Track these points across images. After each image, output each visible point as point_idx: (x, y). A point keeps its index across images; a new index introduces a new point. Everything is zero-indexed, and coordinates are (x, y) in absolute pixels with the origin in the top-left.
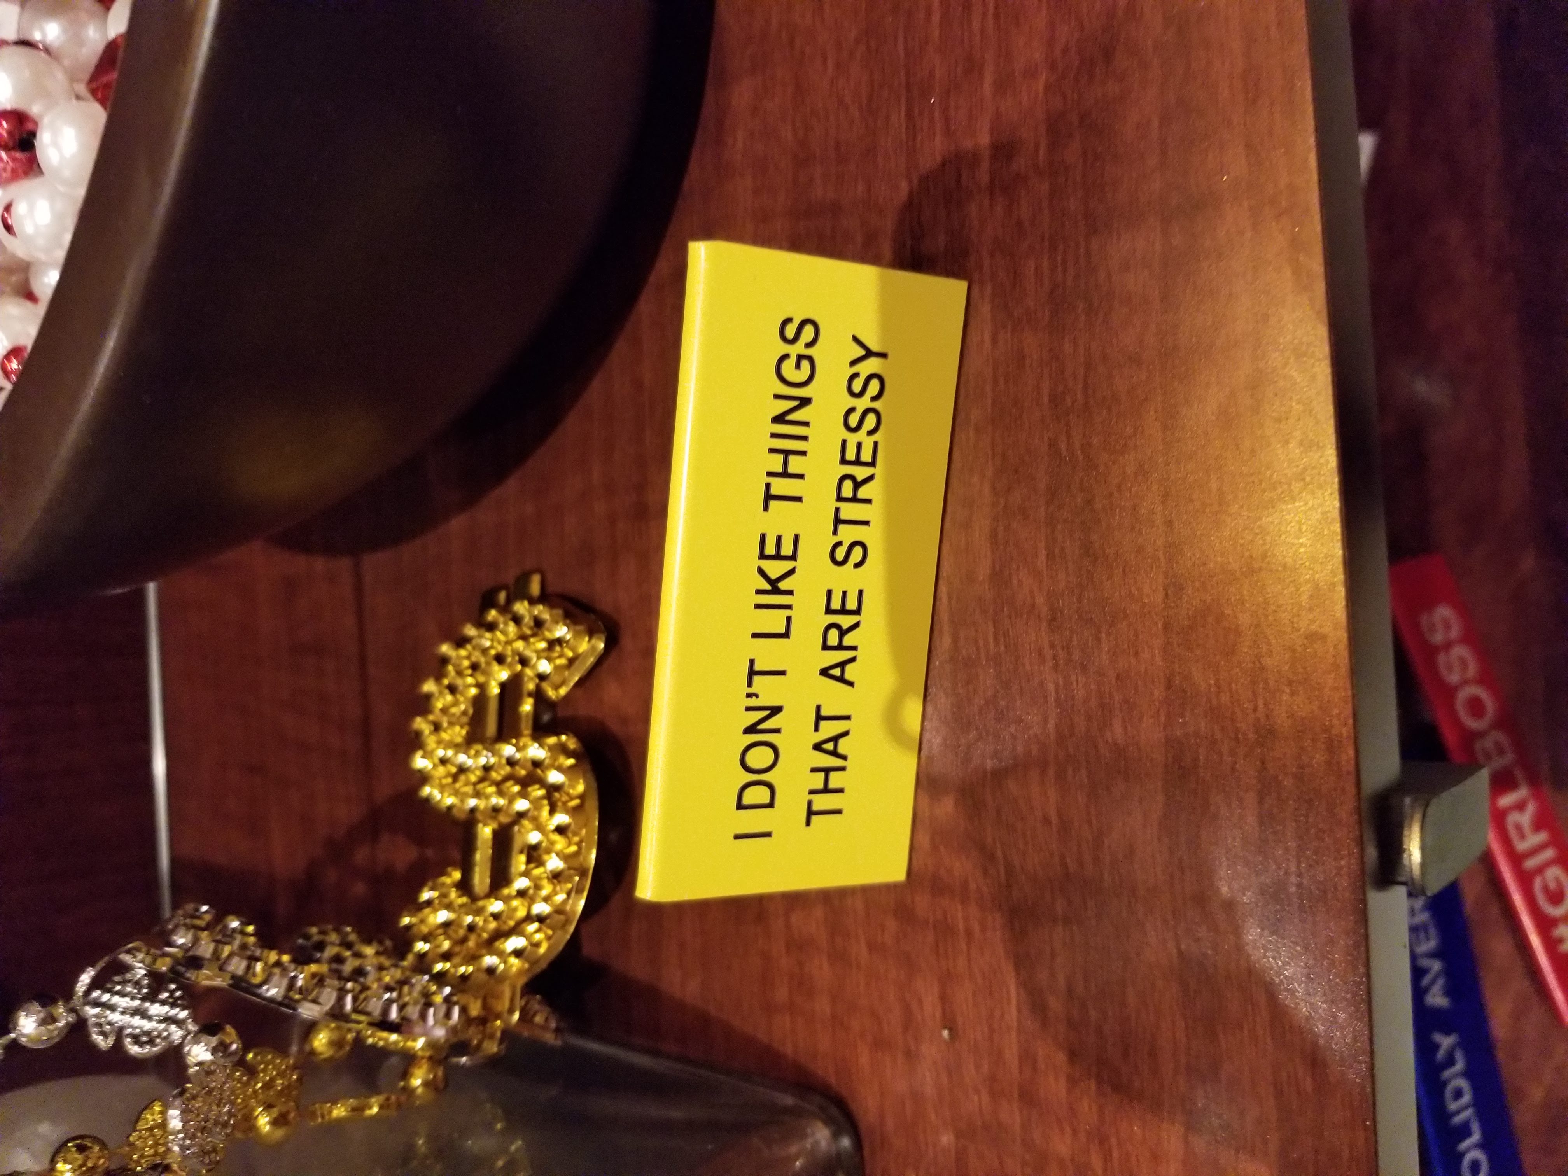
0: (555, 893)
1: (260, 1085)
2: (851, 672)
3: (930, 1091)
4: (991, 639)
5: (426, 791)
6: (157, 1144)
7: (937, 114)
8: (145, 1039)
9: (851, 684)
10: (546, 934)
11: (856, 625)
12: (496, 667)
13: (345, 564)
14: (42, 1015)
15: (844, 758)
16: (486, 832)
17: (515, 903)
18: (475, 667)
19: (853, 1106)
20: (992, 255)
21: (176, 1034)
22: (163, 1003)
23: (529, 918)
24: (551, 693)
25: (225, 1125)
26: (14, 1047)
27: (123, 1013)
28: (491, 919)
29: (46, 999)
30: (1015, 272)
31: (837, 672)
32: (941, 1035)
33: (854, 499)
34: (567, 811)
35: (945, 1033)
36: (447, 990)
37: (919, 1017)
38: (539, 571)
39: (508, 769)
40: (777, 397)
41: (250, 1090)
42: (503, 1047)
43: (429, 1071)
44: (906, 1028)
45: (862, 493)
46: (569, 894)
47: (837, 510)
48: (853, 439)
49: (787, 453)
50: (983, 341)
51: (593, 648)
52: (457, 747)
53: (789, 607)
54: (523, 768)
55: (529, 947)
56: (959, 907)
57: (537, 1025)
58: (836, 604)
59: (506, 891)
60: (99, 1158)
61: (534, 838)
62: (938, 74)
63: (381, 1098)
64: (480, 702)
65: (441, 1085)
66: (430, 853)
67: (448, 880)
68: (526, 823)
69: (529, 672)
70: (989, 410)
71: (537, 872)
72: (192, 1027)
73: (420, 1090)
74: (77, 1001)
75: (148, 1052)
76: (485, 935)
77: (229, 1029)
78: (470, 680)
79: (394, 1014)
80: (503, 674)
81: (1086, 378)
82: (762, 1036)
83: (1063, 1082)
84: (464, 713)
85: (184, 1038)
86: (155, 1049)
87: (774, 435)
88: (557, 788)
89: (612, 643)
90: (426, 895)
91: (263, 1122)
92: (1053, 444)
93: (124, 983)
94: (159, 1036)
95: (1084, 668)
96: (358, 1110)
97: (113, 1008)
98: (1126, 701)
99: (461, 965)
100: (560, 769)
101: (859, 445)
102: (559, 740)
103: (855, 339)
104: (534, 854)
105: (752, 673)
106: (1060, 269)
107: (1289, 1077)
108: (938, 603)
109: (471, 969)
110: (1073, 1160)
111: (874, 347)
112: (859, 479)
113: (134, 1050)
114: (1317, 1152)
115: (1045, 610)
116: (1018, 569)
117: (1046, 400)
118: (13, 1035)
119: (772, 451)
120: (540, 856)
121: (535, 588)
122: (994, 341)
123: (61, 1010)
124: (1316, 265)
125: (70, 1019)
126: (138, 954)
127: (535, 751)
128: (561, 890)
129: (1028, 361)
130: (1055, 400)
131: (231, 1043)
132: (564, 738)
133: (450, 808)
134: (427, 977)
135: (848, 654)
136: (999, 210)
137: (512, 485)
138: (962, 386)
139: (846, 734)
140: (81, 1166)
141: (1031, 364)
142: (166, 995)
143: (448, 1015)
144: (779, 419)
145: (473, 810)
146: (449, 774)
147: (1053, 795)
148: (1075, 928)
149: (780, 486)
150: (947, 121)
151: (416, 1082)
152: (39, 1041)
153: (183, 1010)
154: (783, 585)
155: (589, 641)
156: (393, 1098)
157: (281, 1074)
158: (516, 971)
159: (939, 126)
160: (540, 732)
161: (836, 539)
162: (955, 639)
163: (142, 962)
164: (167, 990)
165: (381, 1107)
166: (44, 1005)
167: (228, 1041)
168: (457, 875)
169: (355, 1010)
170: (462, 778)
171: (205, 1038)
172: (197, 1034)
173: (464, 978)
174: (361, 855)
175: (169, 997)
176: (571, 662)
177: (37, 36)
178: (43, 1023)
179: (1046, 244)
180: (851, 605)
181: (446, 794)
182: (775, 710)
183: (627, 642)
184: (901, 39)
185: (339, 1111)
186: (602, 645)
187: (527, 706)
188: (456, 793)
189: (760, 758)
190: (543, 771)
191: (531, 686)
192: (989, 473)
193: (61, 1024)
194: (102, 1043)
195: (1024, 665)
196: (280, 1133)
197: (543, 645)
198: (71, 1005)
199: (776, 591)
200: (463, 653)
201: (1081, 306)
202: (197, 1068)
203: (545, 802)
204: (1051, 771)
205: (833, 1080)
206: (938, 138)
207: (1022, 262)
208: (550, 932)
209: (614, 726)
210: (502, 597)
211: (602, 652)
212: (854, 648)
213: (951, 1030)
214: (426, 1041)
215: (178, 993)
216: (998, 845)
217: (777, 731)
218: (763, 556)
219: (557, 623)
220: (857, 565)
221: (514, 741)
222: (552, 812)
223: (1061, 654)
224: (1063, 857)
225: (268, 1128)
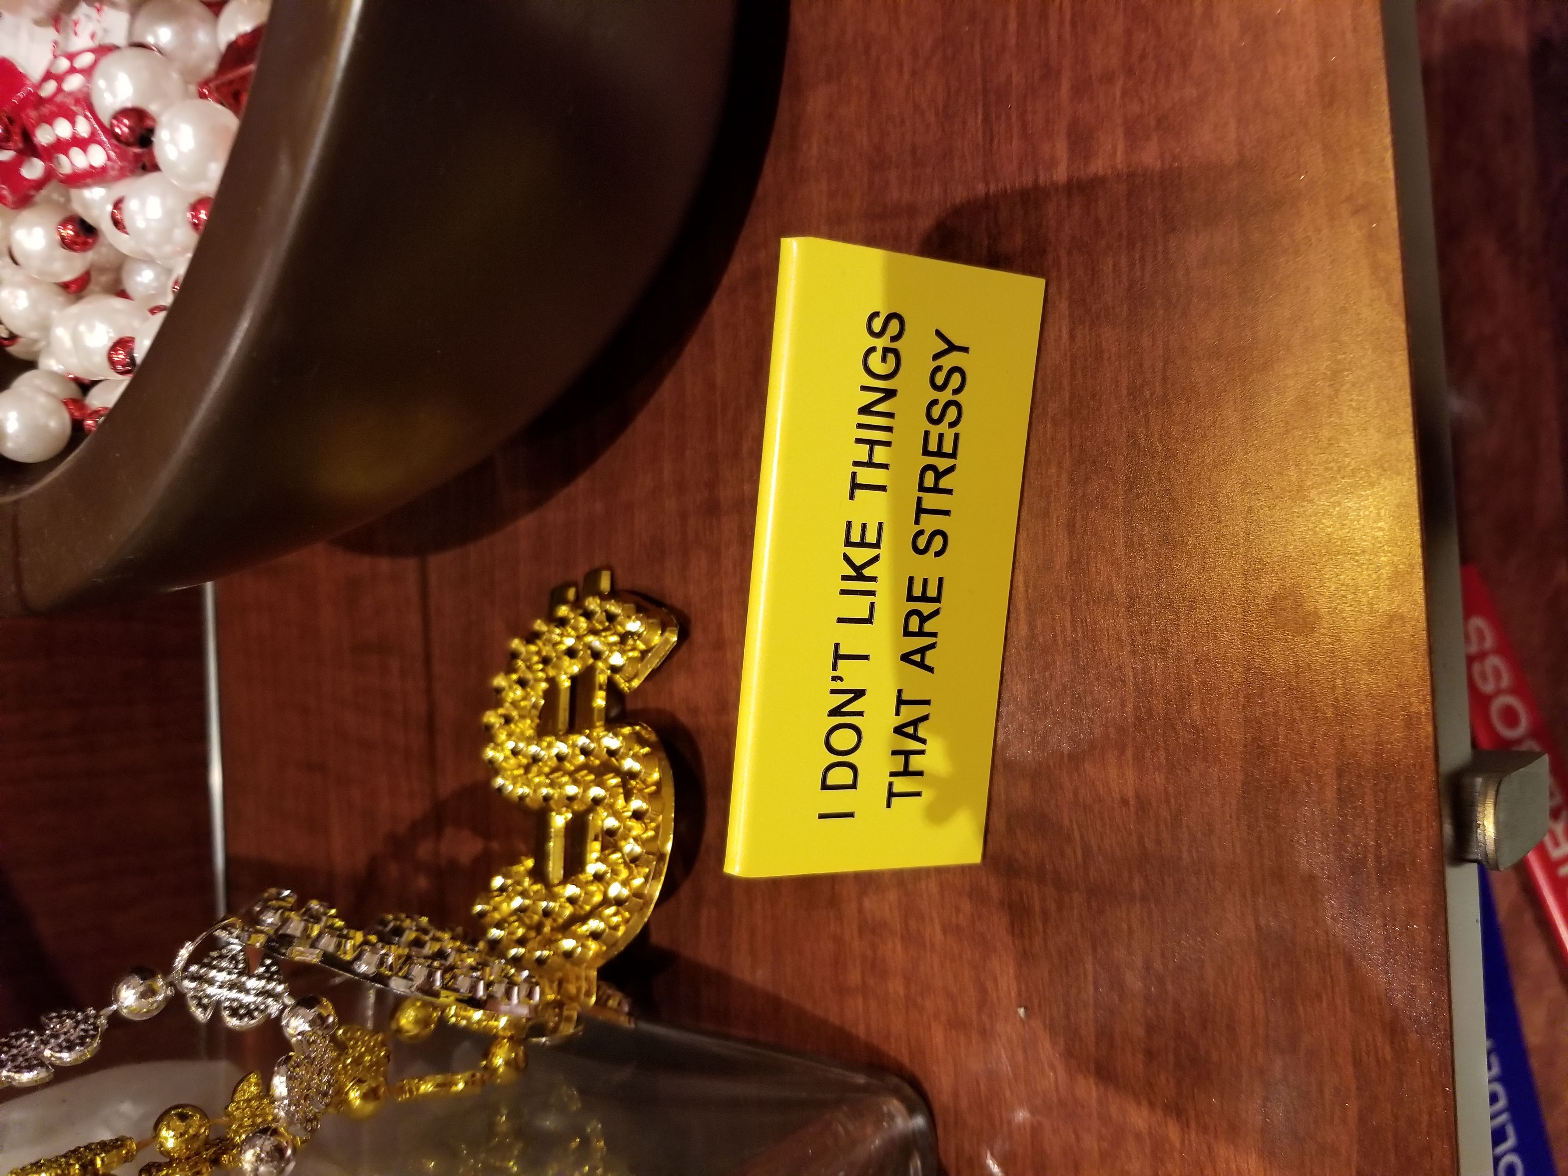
0: (631, 877)
1: (349, 1061)
2: (931, 658)
3: (1006, 1068)
4: (1068, 625)
5: (499, 781)
6: (253, 1116)
7: (1014, 119)
8: (242, 1011)
9: (930, 669)
10: (623, 917)
11: (936, 613)
12: (566, 660)
13: (410, 565)
14: (141, 989)
15: (923, 741)
16: (559, 821)
17: (593, 888)
18: (546, 661)
19: (926, 1086)
20: (1070, 253)
21: (274, 1008)
22: (260, 977)
23: (606, 902)
24: (624, 685)
25: (325, 1094)
26: (116, 1019)
27: (221, 987)
28: (568, 905)
29: (146, 974)
30: (1093, 269)
31: (917, 658)
32: (1016, 1012)
33: (936, 490)
34: (644, 798)
35: (1021, 1011)
36: (526, 973)
37: (995, 996)
38: (609, 568)
39: (582, 759)
40: (864, 388)
41: (340, 1066)
42: (581, 1028)
43: (510, 1050)
44: (980, 1009)
45: (944, 483)
46: (646, 878)
47: (919, 500)
48: (935, 431)
49: (872, 443)
50: (1060, 337)
51: (667, 641)
52: (529, 741)
53: (872, 593)
54: (597, 758)
55: (607, 930)
56: (1035, 888)
57: (611, 1009)
58: (917, 592)
59: (582, 877)
60: (200, 1127)
61: (611, 823)
62: (1015, 79)
63: (468, 1074)
64: (552, 693)
65: (522, 1065)
66: (495, 846)
67: (521, 869)
68: (600, 810)
69: (600, 665)
70: (1067, 403)
71: (616, 856)
72: (289, 1001)
73: (501, 1070)
74: (175, 976)
75: (246, 1026)
76: (560, 921)
77: (325, 1002)
78: (541, 675)
79: (481, 992)
80: (575, 668)
81: (1164, 370)
82: (834, 1019)
83: (1140, 1057)
84: (534, 706)
85: (282, 1012)
86: (253, 1021)
87: (860, 426)
88: (633, 775)
89: (683, 636)
90: (497, 882)
91: (354, 1095)
92: (1132, 435)
93: (222, 957)
94: (257, 1009)
95: (1163, 652)
96: (445, 1085)
97: (211, 982)
98: (1204, 683)
99: (537, 950)
100: (635, 757)
101: (941, 436)
102: (634, 729)
103: (938, 333)
104: (610, 841)
105: (837, 657)
106: (1138, 266)
107: (1368, 1046)
108: (1014, 592)
109: (546, 953)
110: (1150, 1132)
111: (957, 343)
112: (941, 469)
113: (233, 1022)
114: (1396, 1119)
115: (1122, 597)
116: (1096, 556)
117: (1124, 392)
118: (115, 1007)
119: (859, 441)
120: (616, 842)
121: (605, 584)
122: (1072, 337)
123: (160, 982)
124: (1392, 258)
125: (169, 992)
126: (233, 930)
127: (612, 742)
128: (639, 873)
129: (1106, 355)
130: (1134, 392)
131: (328, 1016)
132: (638, 728)
133: (522, 798)
134: (503, 961)
135: (929, 641)
136: (1077, 210)
137: (582, 483)
138: (1038, 379)
139: (925, 718)
140: (182, 1135)
141: (1109, 358)
142: (262, 969)
143: (530, 995)
144: (865, 410)
145: (547, 798)
146: (519, 766)
147: (1130, 775)
148: (1153, 906)
149: (866, 476)
150: (1024, 126)
151: (499, 1061)
152: (138, 1013)
153: (280, 984)
154: (867, 572)
155: (662, 634)
156: (478, 1075)
157: (369, 1051)
158: (593, 955)
159: (1016, 130)
160: (612, 724)
161: (918, 528)
162: (1032, 626)
163: (238, 937)
164: (262, 965)
165: (466, 1083)
166: (144, 979)
167: (325, 1014)
168: (530, 863)
169: (445, 987)
170: (535, 769)
171: (302, 1011)
172: (294, 1007)
173: (540, 961)
174: (424, 850)
175: (266, 972)
176: (644, 653)
177: (150, 40)
178: (143, 995)
179: (1124, 242)
180: (932, 592)
181: (519, 785)
182: (859, 694)
183: (697, 635)
184: (977, 48)
185: (427, 1087)
186: (674, 639)
187: (600, 701)
188: (528, 783)
189: (844, 739)
190: (617, 760)
191: (602, 678)
192: (1067, 464)
193: (160, 998)
194: (201, 1016)
195: (1101, 650)
196: (370, 1107)
197: (614, 639)
198: (170, 979)
199: (860, 577)
200: (533, 648)
201: (1159, 301)
202: (300, 1037)
203: (621, 790)
204: (1129, 753)
205: (906, 1061)
206: (1015, 143)
207: (1100, 260)
208: (627, 914)
209: (684, 718)
210: (571, 594)
211: (675, 644)
212: (934, 635)
213: (1026, 1008)
214: (508, 1020)
215: (274, 969)
216: (1075, 826)
217: (860, 714)
218: (848, 543)
219: (629, 617)
220: (938, 554)
221: (587, 731)
222: (628, 797)
223: (1140, 640)
224: (1141, 837)
225: (358, 1102)
